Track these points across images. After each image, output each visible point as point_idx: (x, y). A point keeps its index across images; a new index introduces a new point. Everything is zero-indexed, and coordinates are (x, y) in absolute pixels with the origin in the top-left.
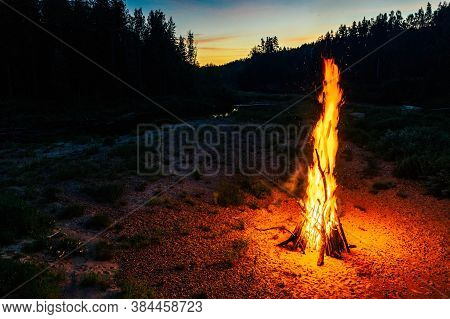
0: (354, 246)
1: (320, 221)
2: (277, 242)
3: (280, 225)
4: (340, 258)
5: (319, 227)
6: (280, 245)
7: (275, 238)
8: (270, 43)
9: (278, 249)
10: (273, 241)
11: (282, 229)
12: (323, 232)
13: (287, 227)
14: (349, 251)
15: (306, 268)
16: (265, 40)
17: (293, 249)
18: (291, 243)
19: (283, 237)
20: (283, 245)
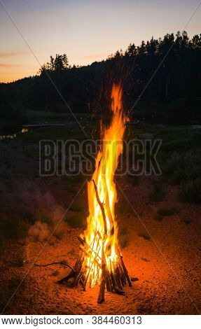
0: (136, 279)
1: (100, 255)
2: (56, 279)
3: (62, 259)
4: (121, 293)
5: (100, 262)
6: (60, 282)
7: (55, 274)
8: (59, 61)
9: (58, 286)
10: (53, 278)
11: (63, 263)
12: (104, 266)
13: (69, 261)
14: (130, 285)
15: (85, 306)
16: (55, 58)
17: (73, 286)
18: (71, 280)
19: (64, 272)
20: (63, 282)
